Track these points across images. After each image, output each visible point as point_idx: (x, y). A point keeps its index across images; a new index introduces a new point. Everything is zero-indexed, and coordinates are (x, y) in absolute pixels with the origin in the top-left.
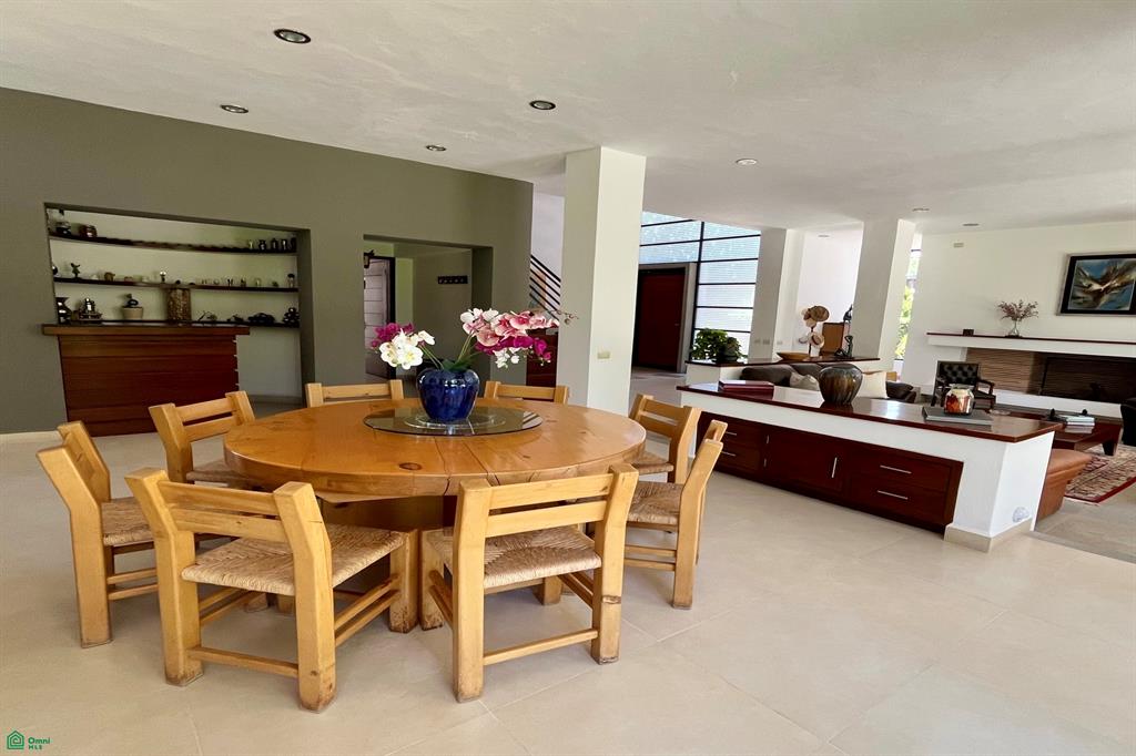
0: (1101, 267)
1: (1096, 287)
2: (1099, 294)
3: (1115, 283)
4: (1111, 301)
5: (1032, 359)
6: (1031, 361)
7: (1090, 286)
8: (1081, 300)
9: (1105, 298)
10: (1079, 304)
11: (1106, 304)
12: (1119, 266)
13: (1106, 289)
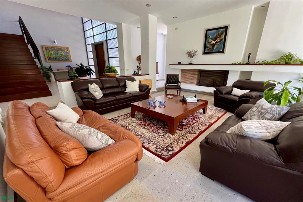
0: (214, 33)
1: (213, 42)
2: (214, 45)
3: (218, 40)
4: (217, 48)
5: (197, 72)
6: (197, 73)
7: (211, 42)
8: (209, 48)
9: (216, 46)
10: (209, 49)
11: (216, 49)
12: (220, 33)
13: (216, 43)
